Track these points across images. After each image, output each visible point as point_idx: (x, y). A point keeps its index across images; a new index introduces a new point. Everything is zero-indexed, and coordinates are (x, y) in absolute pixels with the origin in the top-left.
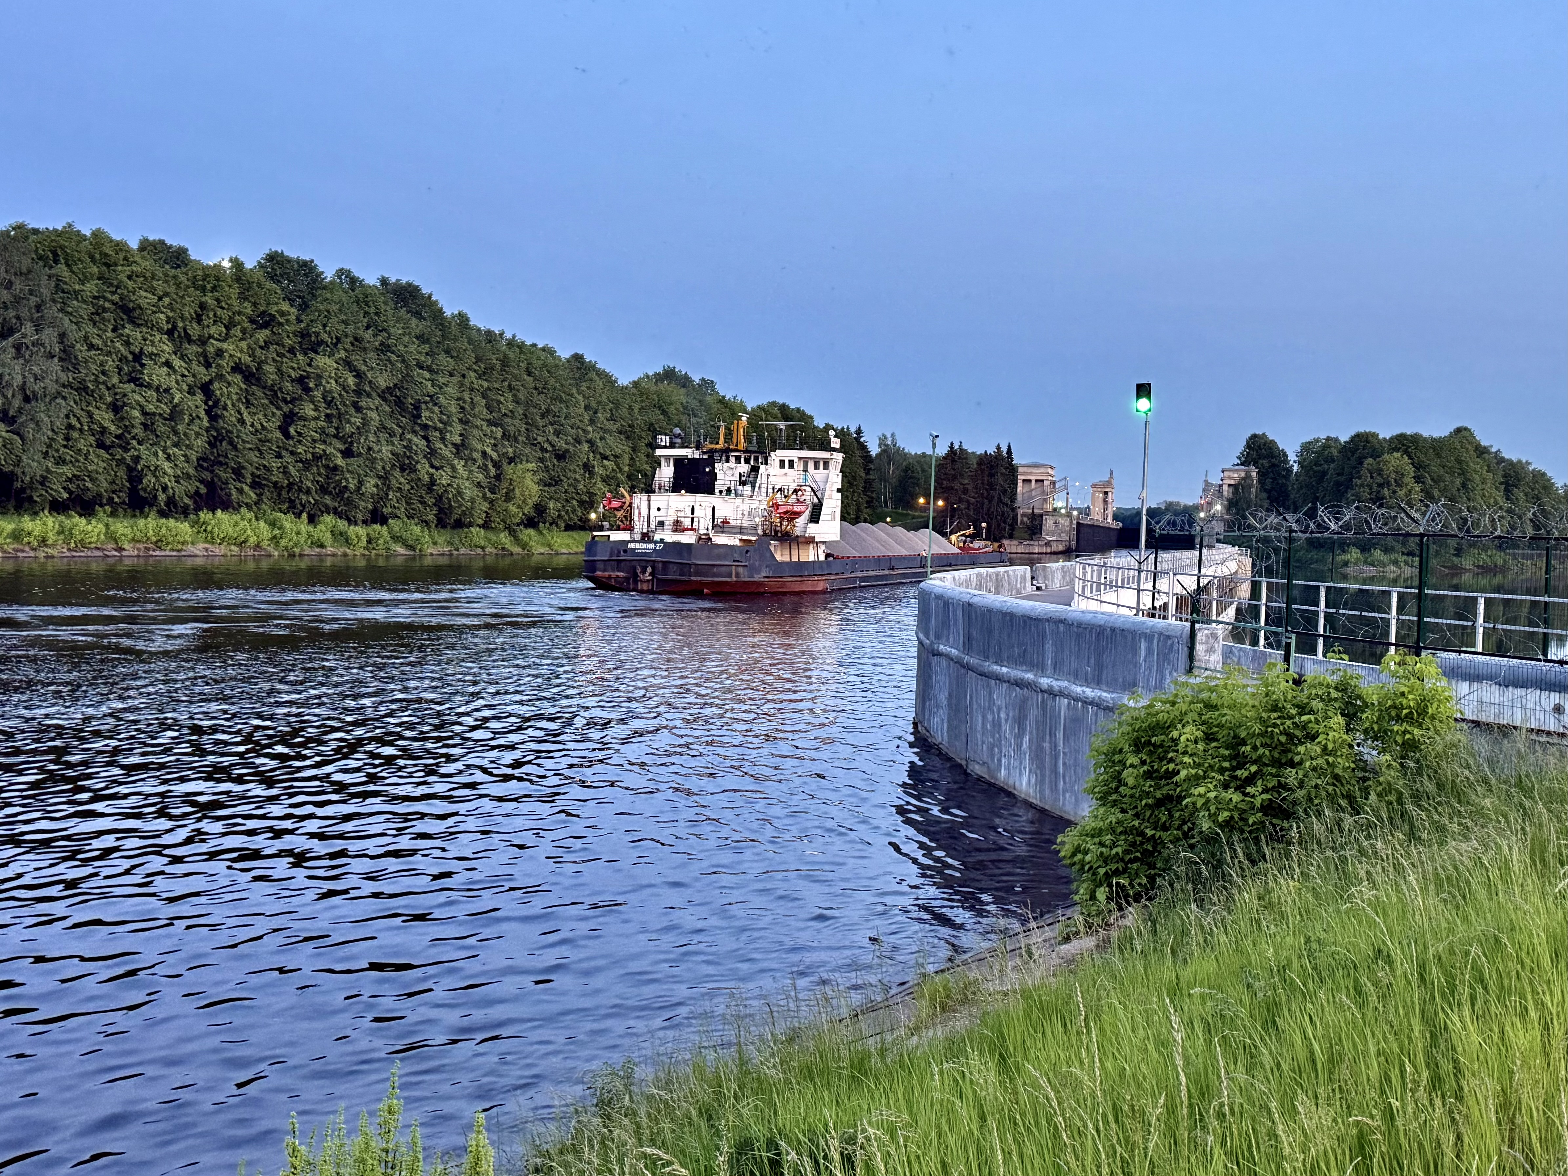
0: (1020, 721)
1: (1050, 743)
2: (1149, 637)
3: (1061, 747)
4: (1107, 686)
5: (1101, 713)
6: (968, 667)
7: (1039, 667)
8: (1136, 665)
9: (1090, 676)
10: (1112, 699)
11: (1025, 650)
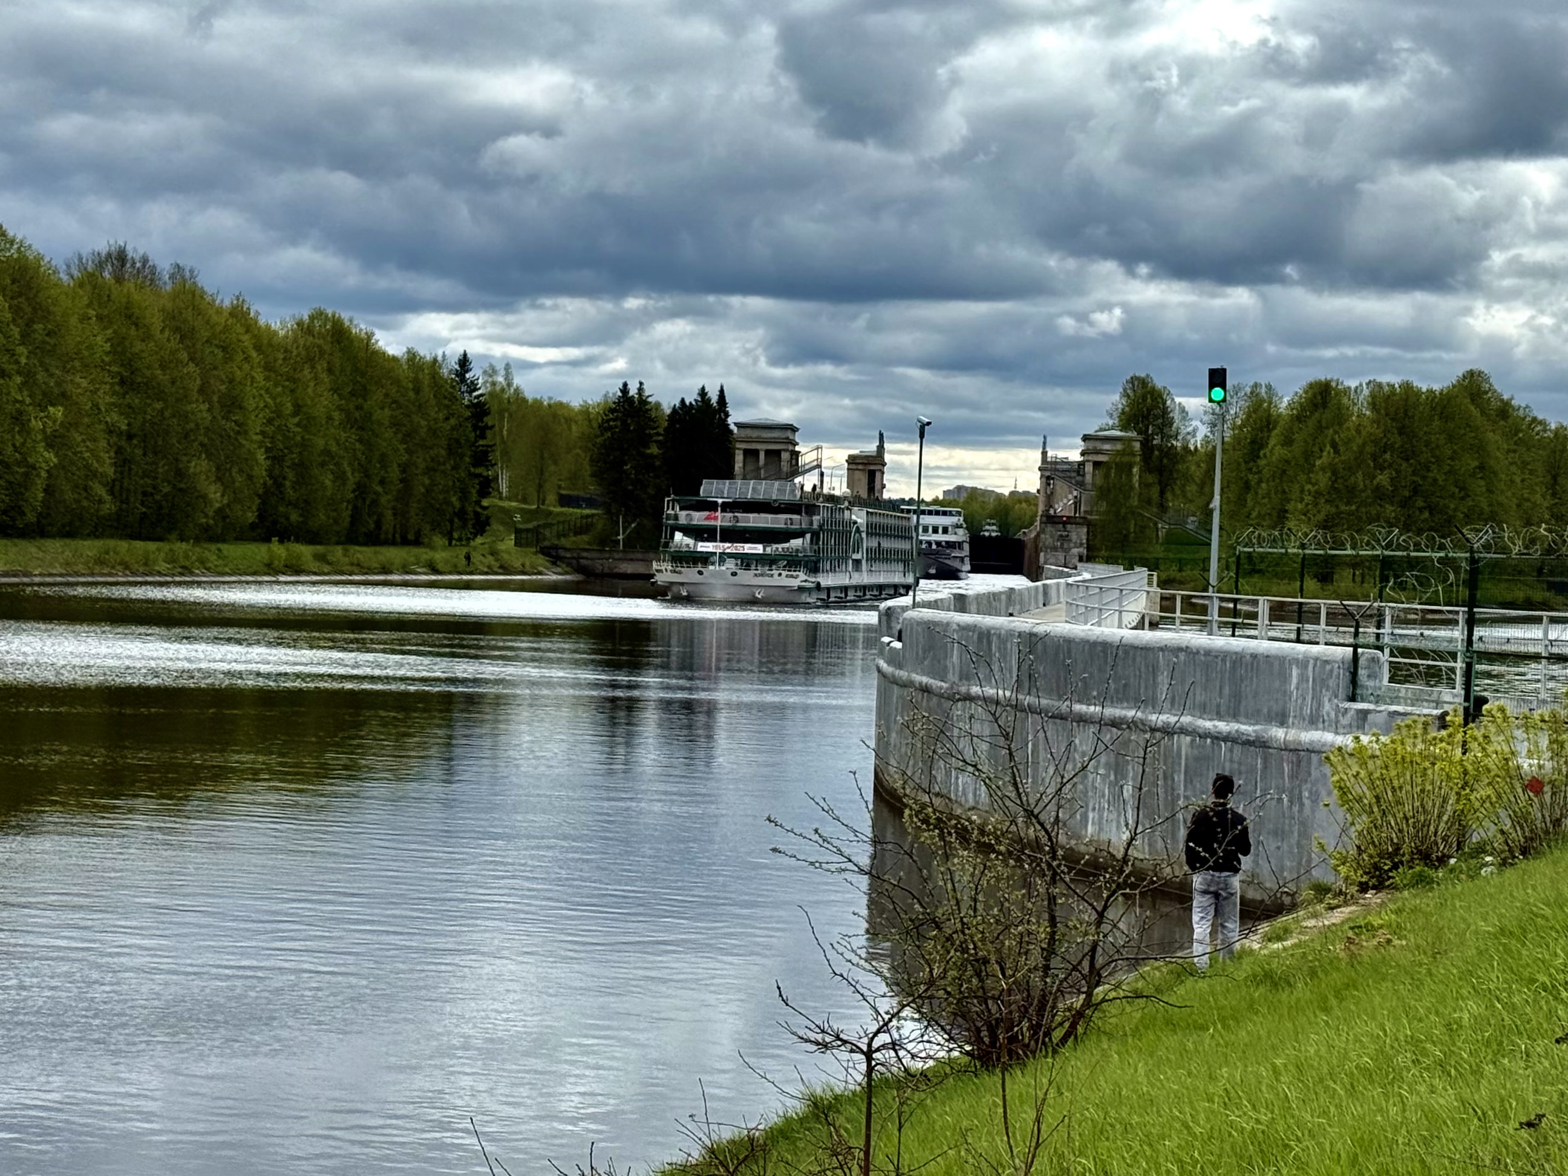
0: (1118, 769)
1: (1165, 785)
2: (1303, 663)
3: (1181, 792)
4: (1247, 717)
5: (1237, 749)
6: (1032, 710)
7: (1150, 702)
8: (1286, 694)
9: (1223, 709)
10: (1255, 731)
11: (1125, 685)
